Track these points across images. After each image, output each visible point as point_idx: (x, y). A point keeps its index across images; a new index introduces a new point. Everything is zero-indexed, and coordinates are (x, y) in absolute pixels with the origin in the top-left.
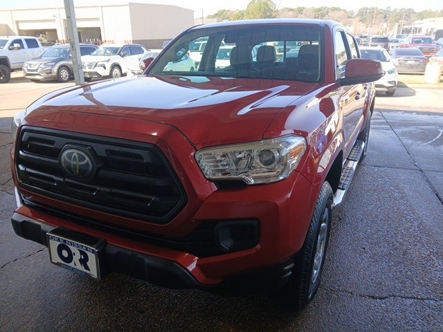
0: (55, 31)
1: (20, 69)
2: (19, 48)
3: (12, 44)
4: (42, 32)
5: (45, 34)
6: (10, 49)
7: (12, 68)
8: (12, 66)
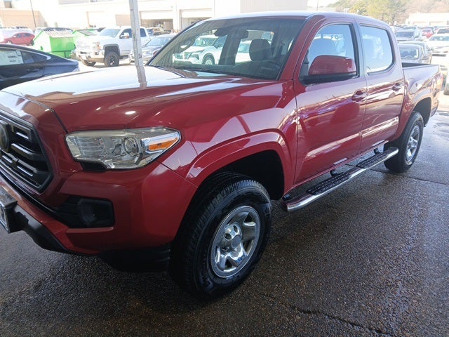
0: (171, 21)
1: (127, 56)
2: (128, 37)
3: (123, 34)
4: (160, 22)
5: (163, 24)
6: (121, 38)
7: (121, 55)
8: (122, 53)
